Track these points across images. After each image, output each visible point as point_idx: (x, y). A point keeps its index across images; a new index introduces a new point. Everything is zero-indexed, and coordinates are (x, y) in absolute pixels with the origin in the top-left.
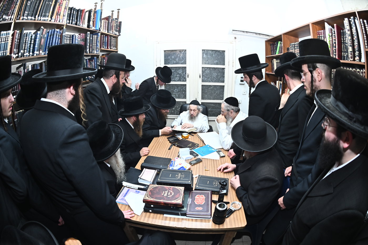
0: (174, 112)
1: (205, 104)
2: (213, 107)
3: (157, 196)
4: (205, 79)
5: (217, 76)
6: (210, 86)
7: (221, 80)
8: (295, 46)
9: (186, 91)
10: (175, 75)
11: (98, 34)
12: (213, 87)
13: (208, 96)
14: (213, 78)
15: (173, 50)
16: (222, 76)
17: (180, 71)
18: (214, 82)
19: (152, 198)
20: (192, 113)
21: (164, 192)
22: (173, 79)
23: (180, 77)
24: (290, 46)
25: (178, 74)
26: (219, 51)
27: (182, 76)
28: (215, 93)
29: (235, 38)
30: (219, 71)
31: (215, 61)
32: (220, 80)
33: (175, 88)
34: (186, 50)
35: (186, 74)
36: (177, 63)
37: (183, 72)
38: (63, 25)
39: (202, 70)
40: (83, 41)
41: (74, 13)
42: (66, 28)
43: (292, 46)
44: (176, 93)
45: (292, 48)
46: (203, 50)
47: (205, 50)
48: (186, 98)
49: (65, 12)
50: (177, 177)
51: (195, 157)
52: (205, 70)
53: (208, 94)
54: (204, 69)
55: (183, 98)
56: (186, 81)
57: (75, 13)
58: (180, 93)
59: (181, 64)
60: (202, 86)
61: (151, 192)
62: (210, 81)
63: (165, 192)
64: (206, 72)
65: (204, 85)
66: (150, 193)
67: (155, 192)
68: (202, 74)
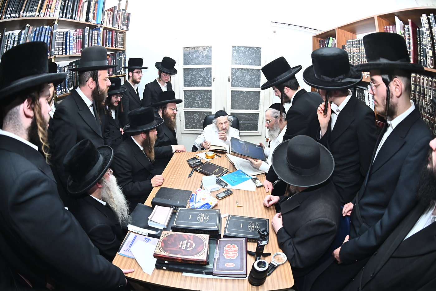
0: (197, 125)
1: (236, 114)
2: (246, 119)
3: (172, 249)
4: (235, 83)
5: (251, 79)
6: (242, 92)
7: (256, 84)
8: (354, 43)
9: (211, 99)
10: (197, 78)
11: (99, 29)
12: (246, 93)
13: (239, 105)
14: (245, 82)
15: (195, 47)
16: (257, 80)
17: (204, 74)
18: (247, 87)
19: (166, 251)
21: (181, 243)
22: (195, 84)
23: (203, 81)
24: (347, 44)
25: (201, 76)
26: (253, 48)
27: (206, 80)
28: (248, 100)
29: (275, 32)
30: (253, 73)
31: (249, 61)
33: (197, 95)
34: (211, 47)
35: (211, 76)
36: (200, 63)
37: (207, 75)
38: (54, 20)
39: (232, 71)
40: (81, 39)
41: (69, 4)
42: (58, 23)
43: (349, 43)
44: (198, 100)
45: (349, 46)
46: (233, 47)
47: (236, 46)
48: (211, 108)
49: (57, 4)
50: (199, 220)
51: (223, 188)
52: (236, 72)
53: (240, 102)
54: (234, 70)
55: (207, 108)
56: (211, 86)
57: (71, 4)
58: (204, 101)
59: (205, 64)
60: (232, 91)
61: (164, 243)
62: (242, 85)
63: (183, 242)
64: (237, 74)
65: (235, 91)
66: (163, 245)
67: (170, 243)
68: (232, 76)
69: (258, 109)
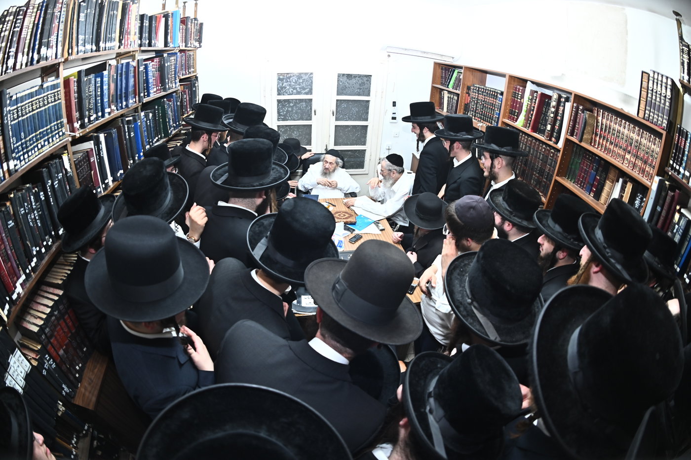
2: (350, 157)
4: (339, 116)
5: (358, 112)
6: (347, 126)
7: (364, 117)
8: (480, 89)
9: (311, 134)
10: (295, 111)
12: (351, 127)
13: (343, 141)
14: (351, 115)
16: (365, 112)
17: (303, 106)
18: (352, 120)
20: (327, 167)
22: (292, 117)
23: (301, 114)
24: (473, 88)
25: (300, 109)
27: (306, 112)
28: (353, 135)
29: (389, 56)
30: (361, 105)
31: (356, 91)
32: (362, 118)
33: (294, 131)
34: (312, 74)
35: (311, 109)
36: (299, 93)
37: (307, 107)
39: (337, 103)
43: (475, 88)
45: (475, 91)
46: (339, 74)
47: (342, 74)
48: (311, 145)
51: (352, 233)
53: (344, 138)
54: (339, 102)
56: (311, 120)
59: (304, 94)
60: (336, 126)
62: (348, 119)
64: (342, 105)
65: (339, 126)
68: (336, 109)
69: (364, 144)
